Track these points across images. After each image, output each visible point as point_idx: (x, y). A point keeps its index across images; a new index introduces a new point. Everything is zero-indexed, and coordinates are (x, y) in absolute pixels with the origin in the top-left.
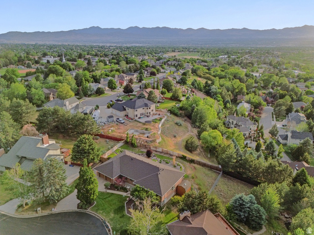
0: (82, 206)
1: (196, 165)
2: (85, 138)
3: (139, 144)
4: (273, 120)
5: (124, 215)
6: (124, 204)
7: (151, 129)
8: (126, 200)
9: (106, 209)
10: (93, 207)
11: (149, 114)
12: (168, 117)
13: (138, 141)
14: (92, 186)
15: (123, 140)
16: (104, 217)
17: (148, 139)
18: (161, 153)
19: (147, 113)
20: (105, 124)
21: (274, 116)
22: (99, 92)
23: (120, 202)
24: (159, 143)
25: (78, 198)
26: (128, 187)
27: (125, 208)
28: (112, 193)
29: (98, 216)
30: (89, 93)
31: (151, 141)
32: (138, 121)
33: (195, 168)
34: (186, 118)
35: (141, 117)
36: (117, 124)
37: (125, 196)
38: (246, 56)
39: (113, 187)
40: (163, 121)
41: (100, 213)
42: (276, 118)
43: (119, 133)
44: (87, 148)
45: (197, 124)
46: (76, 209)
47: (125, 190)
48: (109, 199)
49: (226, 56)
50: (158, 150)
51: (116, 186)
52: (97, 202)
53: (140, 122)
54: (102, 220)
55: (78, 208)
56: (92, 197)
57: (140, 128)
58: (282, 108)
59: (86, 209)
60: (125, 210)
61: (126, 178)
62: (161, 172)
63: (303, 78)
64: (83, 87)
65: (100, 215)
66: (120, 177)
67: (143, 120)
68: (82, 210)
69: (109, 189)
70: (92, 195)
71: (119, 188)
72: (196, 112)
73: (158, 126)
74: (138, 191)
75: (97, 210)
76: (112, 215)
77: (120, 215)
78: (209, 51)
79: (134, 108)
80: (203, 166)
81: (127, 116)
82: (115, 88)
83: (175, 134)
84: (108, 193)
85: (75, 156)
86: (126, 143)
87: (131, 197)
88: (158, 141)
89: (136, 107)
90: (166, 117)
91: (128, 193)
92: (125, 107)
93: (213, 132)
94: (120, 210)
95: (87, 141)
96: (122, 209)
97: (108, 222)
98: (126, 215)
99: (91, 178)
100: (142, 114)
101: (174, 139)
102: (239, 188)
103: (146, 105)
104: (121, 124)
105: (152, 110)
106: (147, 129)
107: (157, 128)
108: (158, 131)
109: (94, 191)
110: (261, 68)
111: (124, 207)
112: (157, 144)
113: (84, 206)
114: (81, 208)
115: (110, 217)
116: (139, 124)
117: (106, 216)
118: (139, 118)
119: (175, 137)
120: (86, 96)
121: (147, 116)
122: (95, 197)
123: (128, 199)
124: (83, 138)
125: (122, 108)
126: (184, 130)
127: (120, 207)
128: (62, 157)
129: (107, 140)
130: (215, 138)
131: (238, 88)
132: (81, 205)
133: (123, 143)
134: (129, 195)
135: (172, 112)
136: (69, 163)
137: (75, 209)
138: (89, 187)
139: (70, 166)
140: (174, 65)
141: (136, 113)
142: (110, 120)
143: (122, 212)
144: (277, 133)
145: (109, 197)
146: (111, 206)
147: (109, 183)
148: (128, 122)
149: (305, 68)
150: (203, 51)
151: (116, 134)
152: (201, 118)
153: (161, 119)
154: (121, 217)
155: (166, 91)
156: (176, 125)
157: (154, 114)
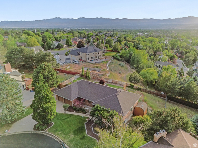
0: (38, 128)
1: (143, 92)
2: (44, 65)
3: (92, 77)
4: (185, 67)
5: (84, 137)
6: (84, 125)
7: (101, 67)
8: (85, 121)
9: (64, 130)
10: (51, 128)
11: (98, 58)
12: (112, 60)
13: (91, 75)
14: (49, 105)
15: (79, 73)
16: (63, 139)
17: (99, 73)
18: (111, 83)
19: (97, 57)
20: (63, 64)
21: (185, 65)
22: (59, 47)
23: (80, 123)
24: (109, 76)
25: (34, 118)
26: (87, 109)
27: (85, 129)
28: (71, 115)
29: (56, 138)
30: (52, 47)
31: (102, 75)
32: (89, 63)
33: (143, 95)
34: (125, 62)
35: (92, 60)
36: (73, 64)
37: (84, 117)
38: (155, 33)
39: (72, 109)
40: (109, 62)
41: (58, 134)
42: (186, 66)
43: (75, 69)
44: (47, 73)
45: (135, 66)
46: (33, 130)
47: (84, 111)
48: (68, 120)
49: (142, 33)
50: (108, 81)
51: (74, 107)
52: (55, 123)
53: (91, 63)
54: (60, 142)
55: (35, 129)
56: (49, 117)
57: (92, 67)
58: (191, 59)
59: (43, 130)
60: (85, 131)
61: (85, 100)
62: (118, 93)
63: (195, 44)
64: (47, 43)
65: (59, 137)
66: (79, 99)
67: (94, 62)
68: (38, 132)
69: (68, 111)
70: (49, 115)
71: (78, 109)
72: (133, 56)
73: (106, 65)
74: (99, 111)
75: (55, 131)
76: (72, 136)
77: (80, 136)
78: (130, 31)
79: (86, 53)
80: (149, 93)
81: (81, 59)
82: (71, 45)
83: (120, 72)
84: (67, 114)
85: (35, 81)
86: (82, 76)
87: (91, 118)
88: (108, 75)
89: (88, 52)
90: (111, 60)
91: (87, 114)
92: (79, 52)
93: (149, 69)
94: (79, 130)
95: (46, 67)
96: (82, 130)
97: (68, 145)
98: (87, 136)
99: (47, 95)
100: (92, 58)
101: (119, 75)
102: (185, 110)
103: (96, 51)
104: (76, 64)
105: (100, 56)
106: (97, 67)
107: (105, 67)
108: (107, 68)
109: (51, 110)
110: (166, 39)
111: (84, 127)
112: (107, 77)
113: (41, 127)
114: (38, 129)
115: (70, 139)
116: (91, 65)
117: (64, 138)
118: (90, 61)
119: (120, 73)
120: (49, 49)
121: (97, 60)
122: (53, 117)
123: (87, 120)
124: (43, 65)
125: (77, 53)
126: (126, 70)
127: (79, 127)
128: (24, 83)
129: (66, 74)
130: (152, 74)
131: (156, 47)
132: (37, 126)
133: (79, 76)
134: (89, 116)
135: (114, 58)
136: (30, 89)
137: (31, 130)
138: (46, 105)
139: (31, 91)
140: (110, 35)
141: (88, 56)
142: (68, 61)
143: (83, 132)
144: (193, 74)
145: (68, 118)
146: (70, 126)
147: (68, 105)
148: (82, 63)
149: (194, 39)
150: (126, 31)
151: (73, 70)
152: (138, 61)
153: (107, 62)
154: (81, 139)
155: (108, 46)
156: (119, 66)
157: (101, 59)
